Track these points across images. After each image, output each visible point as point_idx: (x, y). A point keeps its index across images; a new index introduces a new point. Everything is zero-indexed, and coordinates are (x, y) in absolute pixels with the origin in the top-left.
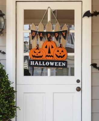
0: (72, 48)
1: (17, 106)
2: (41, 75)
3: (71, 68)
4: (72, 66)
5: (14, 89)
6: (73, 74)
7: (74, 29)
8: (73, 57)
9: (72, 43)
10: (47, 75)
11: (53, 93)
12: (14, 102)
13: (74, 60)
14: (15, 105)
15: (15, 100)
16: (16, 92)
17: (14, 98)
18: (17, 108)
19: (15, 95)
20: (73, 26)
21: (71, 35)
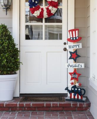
0: (61, 19)
1: (20, 62)
2: (38, 39)
3: (60, 34)
4: (60, 33)
5: (19, 50)
6: (61, 38)
7: (62, 6)
8: (62, 26)
9: (61, 16)
10: (42, 39)
11: (47, 52)
12: (18, 59)
13: (62, 28)
14: (19, 61)
15: (19, 57)
16: (20, 51)
17: (18, 56)
18: (20, 63)
19: (19, 53)
20: (61, 3)
21: (60, 10)
